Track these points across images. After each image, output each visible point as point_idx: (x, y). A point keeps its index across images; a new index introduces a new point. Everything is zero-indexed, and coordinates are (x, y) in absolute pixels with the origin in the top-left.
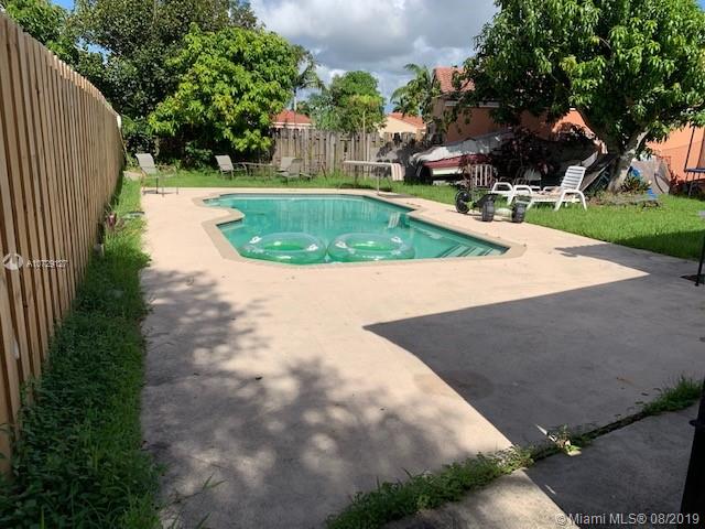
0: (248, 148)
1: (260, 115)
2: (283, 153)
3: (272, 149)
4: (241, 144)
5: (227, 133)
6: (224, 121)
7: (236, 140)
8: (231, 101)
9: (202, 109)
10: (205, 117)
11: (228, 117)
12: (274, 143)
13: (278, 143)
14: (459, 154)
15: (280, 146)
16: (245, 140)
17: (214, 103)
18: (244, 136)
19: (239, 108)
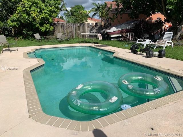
0: (46, 30)
1: (49, 18)
2: (58, 31)
3: (54, 30)
4: (43, 29)
5: (38, 25)
6: (36, 21)
7: (41, 28)
8: (38, 14)
9: (27, 17)
10: (29, 20)
11: (37, 20)
12: (54, 28)
13: (56, 28)
14: (120, 29)
15: (57, 29)
16: (44, 28)
17: (32, 15)
18: (43, 26)
19: (41, 16)
